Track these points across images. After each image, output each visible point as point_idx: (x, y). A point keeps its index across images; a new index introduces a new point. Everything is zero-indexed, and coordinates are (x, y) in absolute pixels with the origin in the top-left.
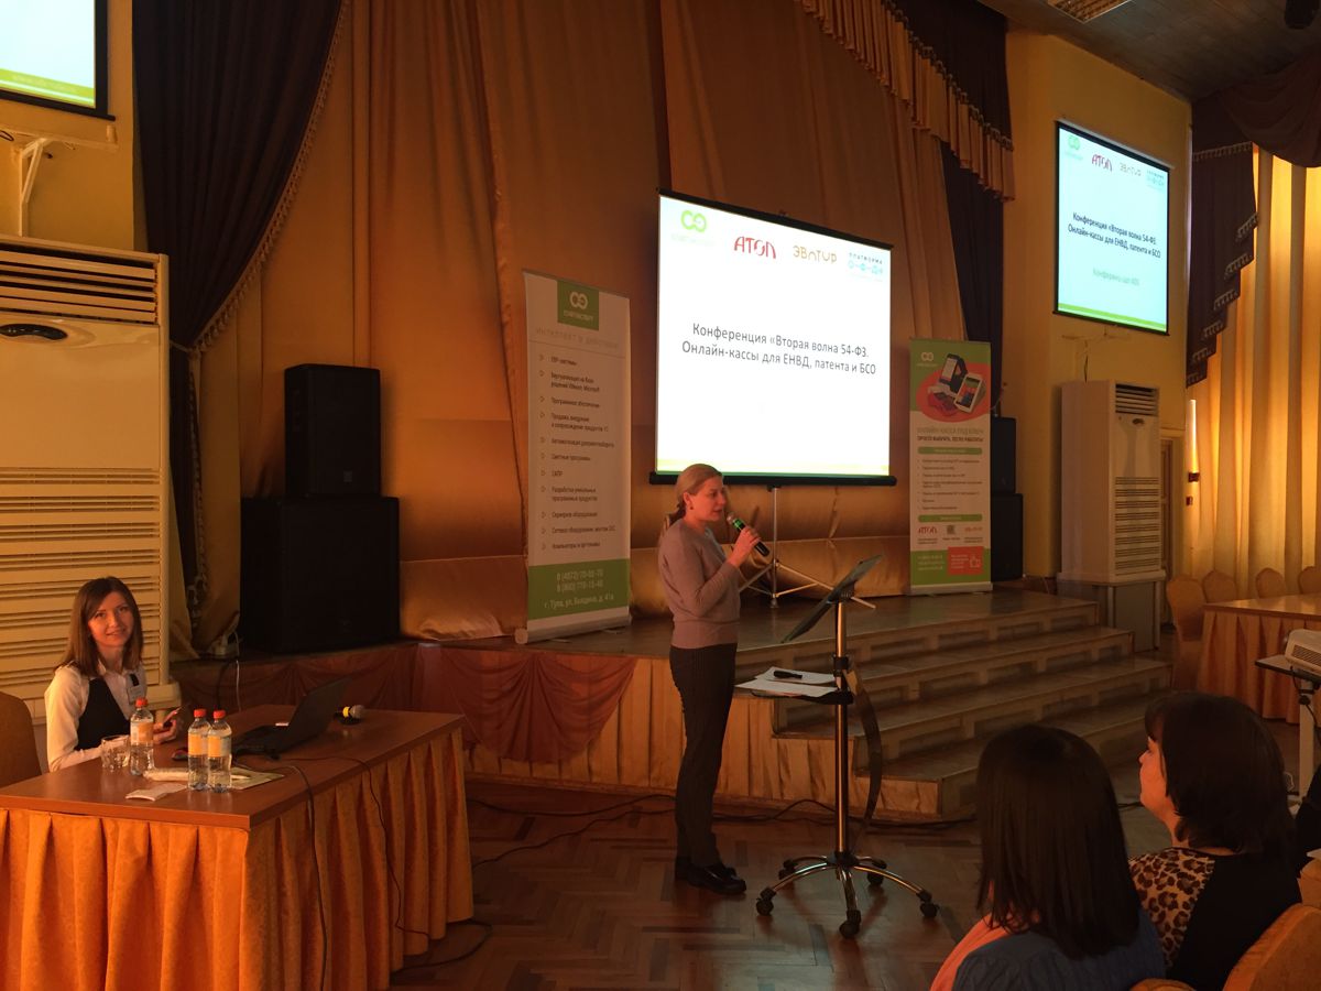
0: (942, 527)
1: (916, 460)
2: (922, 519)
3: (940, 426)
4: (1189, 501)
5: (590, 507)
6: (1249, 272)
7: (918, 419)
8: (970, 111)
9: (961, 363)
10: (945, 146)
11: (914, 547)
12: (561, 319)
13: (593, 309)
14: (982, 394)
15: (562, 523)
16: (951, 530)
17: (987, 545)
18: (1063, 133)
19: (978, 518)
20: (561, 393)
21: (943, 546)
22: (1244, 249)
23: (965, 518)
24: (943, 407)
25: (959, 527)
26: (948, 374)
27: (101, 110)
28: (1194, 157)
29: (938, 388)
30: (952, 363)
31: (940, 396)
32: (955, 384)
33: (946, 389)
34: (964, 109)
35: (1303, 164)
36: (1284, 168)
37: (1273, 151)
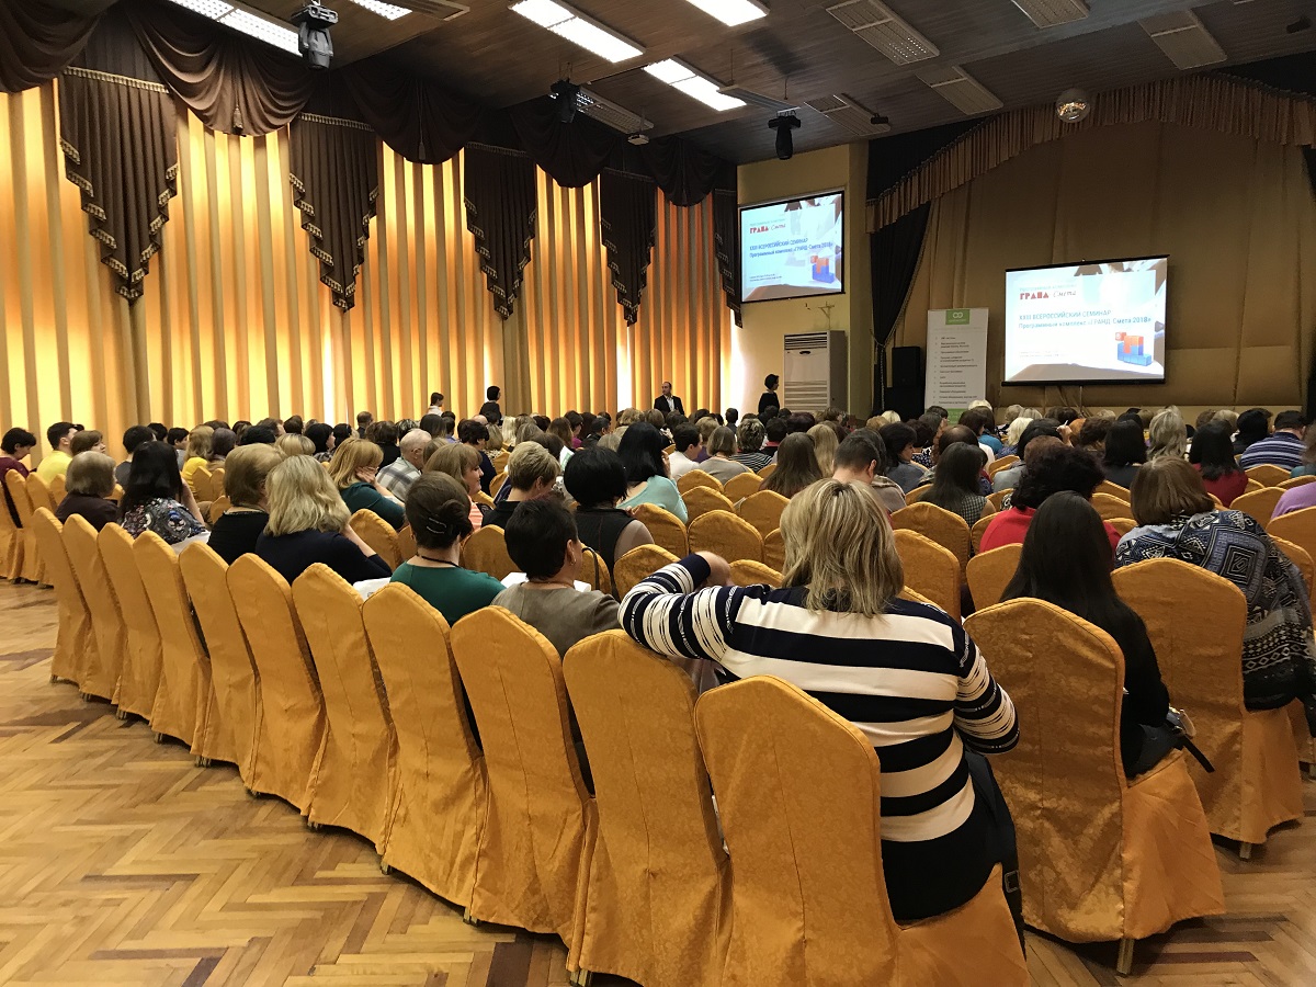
12: (948, 323)
13: (966, 316)
15: (944, 395)
20: (946, 350)
27: (842, 292)
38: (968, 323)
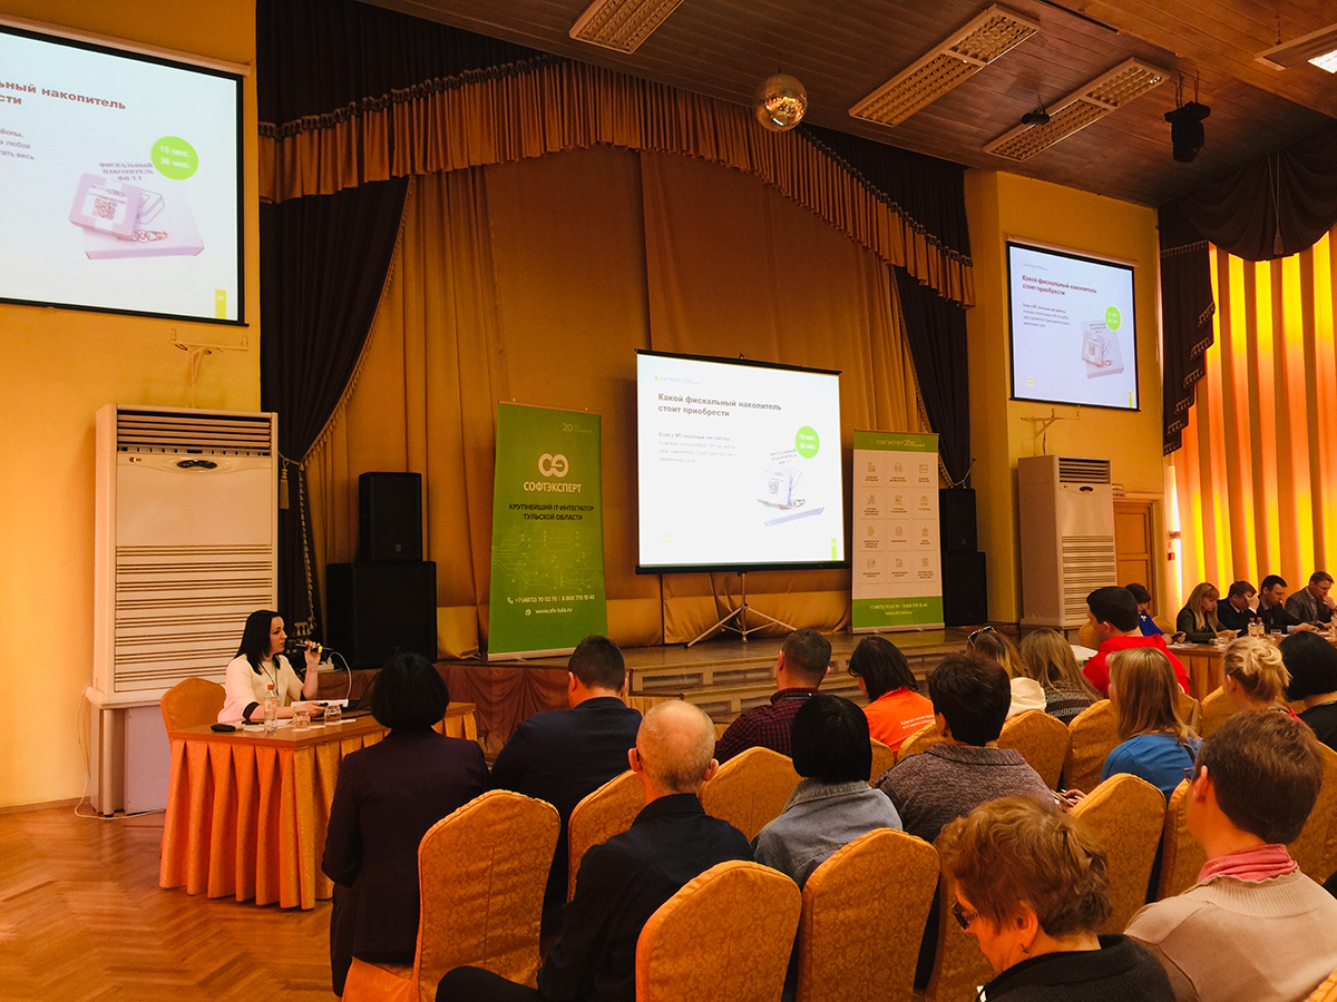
4: (1170, 556)
6: (1213, 354)
8: (927, 239)
10: (903, 271)
18: (1014, 250)
22: (1205, 334)
28: (1162, 255)
35: (1251, 258)
36: (1236, 264)
37: (1226, 248)
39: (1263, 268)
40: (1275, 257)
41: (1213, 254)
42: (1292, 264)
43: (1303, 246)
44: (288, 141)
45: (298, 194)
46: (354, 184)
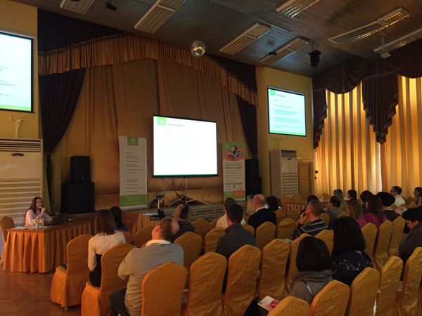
0: (232, 186)
1: (225, 170)
2: (227, 184)
3: (231, 162)
4: (316, 178)
5: (136, 183)
6: (326, 120)
7: (225, 161)
8: (245, 87)
9: (236, 147)
10: (237, 96)
11: (225, 191)
12: (128, 144)
13: (137, 141)
14: (242, 154)
15: (128, 187)
16: (234, 186)
17: (244, 190)
18: (269, 90)
19: (241, 183)
20: (128, 160)
21: (232, 190)
22: (324, 114)
23: (237, 184)
24: (232, 158)
25: (236, 185)
26: (233, 150)
27: (32, 111)
28: (313, 91)
29: (230, 154)
30: (233, 148)
31: (231, 155)
32: (234, 152)
33: (232, 154)
34: (243, 86)
35: (337, 93)
36: (332, 94)
37: (330, 90)
38: (137, 145)
39: (340, 96)
40: (343, 93)
41: (327, 91)
42: (347, 95)
43: (350, 90)
44: (48, 58)
45: (51, 73)
46: (68, 70)
